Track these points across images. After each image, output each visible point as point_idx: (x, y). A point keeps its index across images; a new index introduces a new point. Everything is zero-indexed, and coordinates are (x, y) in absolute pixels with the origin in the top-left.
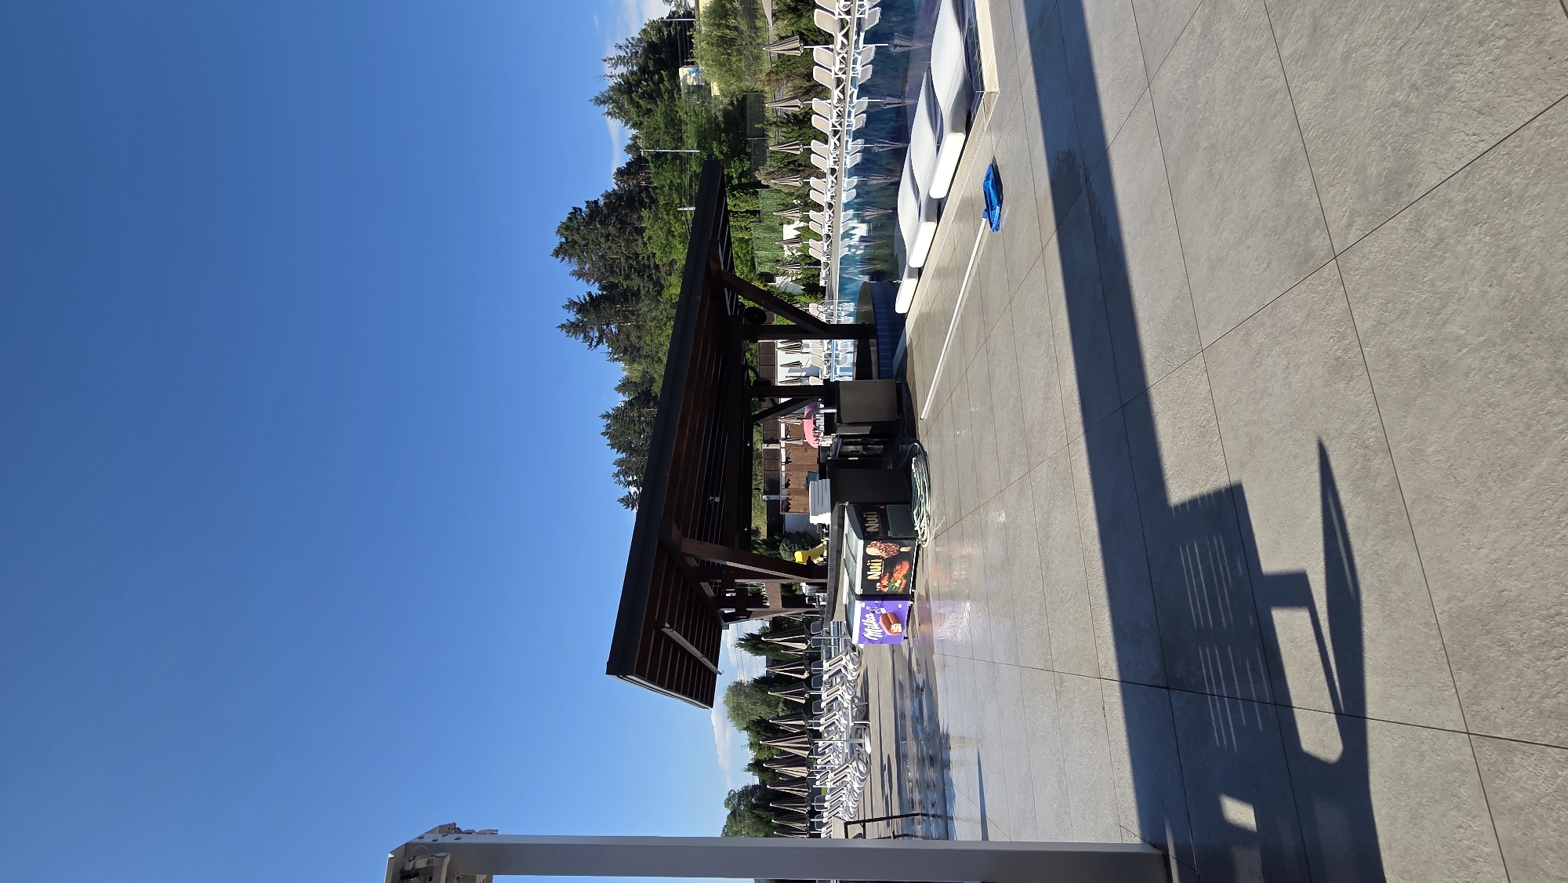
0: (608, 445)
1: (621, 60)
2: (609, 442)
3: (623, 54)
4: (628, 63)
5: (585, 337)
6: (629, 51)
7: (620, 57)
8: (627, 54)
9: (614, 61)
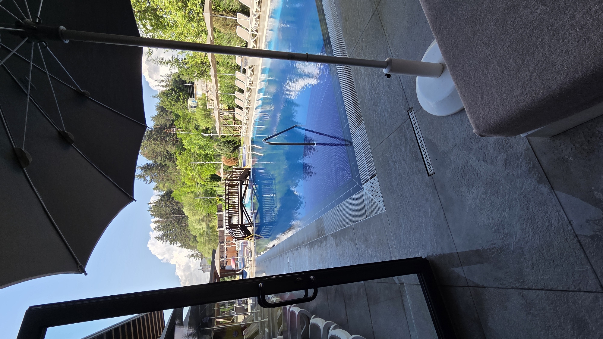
0: (151, 215)
1: (163, 81)
2: (151, 213)
3: (163, 79)
4: (165, 82)
5: (144, 180)
6: (166, 78)
7: (162, 80)
8: (165, 79)
9: (160, 81)
